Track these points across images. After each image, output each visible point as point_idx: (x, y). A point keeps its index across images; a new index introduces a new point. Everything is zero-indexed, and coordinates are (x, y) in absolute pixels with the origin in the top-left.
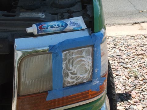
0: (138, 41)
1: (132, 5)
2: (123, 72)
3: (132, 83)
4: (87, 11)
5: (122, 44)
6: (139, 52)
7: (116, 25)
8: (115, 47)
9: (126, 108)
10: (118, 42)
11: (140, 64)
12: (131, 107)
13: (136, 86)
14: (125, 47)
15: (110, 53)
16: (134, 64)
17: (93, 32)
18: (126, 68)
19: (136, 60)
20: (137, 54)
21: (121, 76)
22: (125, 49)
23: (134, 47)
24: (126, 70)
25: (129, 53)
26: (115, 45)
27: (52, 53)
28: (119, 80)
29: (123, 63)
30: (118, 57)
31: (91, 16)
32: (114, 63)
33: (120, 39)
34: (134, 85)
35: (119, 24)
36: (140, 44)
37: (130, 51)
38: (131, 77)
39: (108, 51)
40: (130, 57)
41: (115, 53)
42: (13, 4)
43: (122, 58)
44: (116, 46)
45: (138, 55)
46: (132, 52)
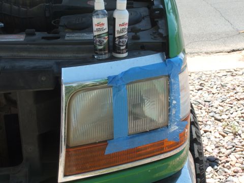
0: (238, 79)
1: (227, 23)
2: (216, 126)
3: (229, 143)
4: (159, 28)
5: (213, 83)
6: (239, 96)
7: (202, 55)
8: (202, 89)
9: (222, 180)
10: (206, 81)
11: (242, 114)
12: (228, 179)
13: (236, 147)
14: (217, 88)
15: (193, 98)
16: (232, 114)
17: (168, 57)
18: (219, 120)
19: (236, 107)
20: (236, 98)
21: (213, 132)
22: (218, 92)
23: (232, 87)
24: (220, 124)
25: (223, 97)
26: (201, 85)
27: (112, 87)
28: (210, 139)
29: (215, 112)
30: (207, 103)
31: (164, 36)
32: (200, 113)
33: (209, 76)
34: (234, 146)
35: (207, 53)
36: (241, 83)
37: (226, 94)
38: (227, 134)
39: (191, 96)
40: (225, 104)
41: (202, 98)
42: (52, 23)
43: (212, 105)
44: (203, 86)
45: (238, 100)
46: (228, 95)
